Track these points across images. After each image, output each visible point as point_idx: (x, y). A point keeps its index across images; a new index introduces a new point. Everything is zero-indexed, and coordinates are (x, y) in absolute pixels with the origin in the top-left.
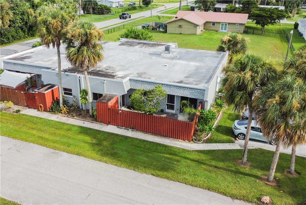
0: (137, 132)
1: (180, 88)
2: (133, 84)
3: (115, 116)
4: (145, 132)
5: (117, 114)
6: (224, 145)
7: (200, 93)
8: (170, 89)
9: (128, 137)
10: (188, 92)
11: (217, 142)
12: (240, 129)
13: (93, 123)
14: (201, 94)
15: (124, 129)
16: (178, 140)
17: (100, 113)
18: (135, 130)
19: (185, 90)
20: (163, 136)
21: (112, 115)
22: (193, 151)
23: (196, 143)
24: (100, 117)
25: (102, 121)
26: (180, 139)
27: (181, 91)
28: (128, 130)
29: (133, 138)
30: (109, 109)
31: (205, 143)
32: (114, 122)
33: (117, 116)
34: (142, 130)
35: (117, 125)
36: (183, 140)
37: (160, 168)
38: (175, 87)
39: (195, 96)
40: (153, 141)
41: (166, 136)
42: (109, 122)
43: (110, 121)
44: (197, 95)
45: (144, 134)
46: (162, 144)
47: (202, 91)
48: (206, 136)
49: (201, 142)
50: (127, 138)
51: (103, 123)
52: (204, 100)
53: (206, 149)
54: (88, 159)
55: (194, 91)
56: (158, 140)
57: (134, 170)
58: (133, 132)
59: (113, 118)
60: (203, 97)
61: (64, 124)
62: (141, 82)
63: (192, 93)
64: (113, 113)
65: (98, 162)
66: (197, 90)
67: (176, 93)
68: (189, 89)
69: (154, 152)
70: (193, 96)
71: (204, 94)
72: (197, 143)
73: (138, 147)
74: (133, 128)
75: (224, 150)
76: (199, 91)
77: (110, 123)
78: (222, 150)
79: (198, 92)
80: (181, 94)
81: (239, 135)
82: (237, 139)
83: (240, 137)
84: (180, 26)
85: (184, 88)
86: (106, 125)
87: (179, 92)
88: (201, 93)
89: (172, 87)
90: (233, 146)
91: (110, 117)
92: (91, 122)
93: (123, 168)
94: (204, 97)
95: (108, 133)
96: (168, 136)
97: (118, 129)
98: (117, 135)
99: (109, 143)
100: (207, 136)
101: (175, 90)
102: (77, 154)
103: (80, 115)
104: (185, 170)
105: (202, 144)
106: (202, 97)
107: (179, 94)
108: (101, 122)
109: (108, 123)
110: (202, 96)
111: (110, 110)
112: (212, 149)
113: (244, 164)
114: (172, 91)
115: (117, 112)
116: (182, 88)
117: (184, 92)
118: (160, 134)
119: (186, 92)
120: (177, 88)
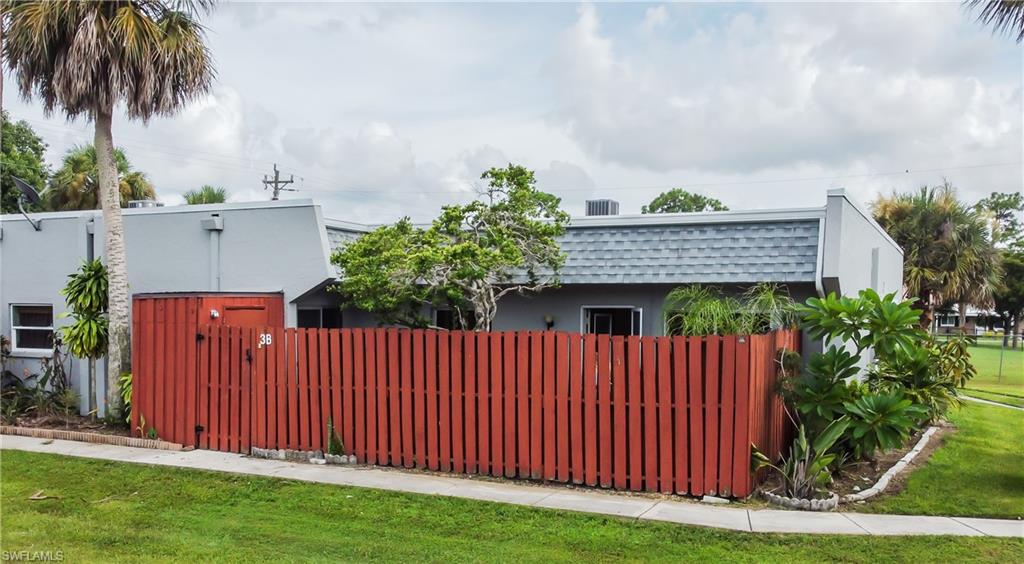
0: (362, 468)
3: (235, 379)
5: (245, 364)
8: (600, 255)
10: (708, 252)
13: (104, 442)
14: (794, 253)
16: (647, 497)
18: (353, 459)
19: (687, 246)
21: (215, 375)
22: (767, 535)
23: (787, 507)
24: (149, 400)
25: (159, 425)
27: (666, 253)
28: (306, 461)
30: (199, 338)
31: (862, 511)
32: (224, 429)
33: (246, 378)
34: (396, 459)
35: (244, 439)
36: (688, 496)
38: (625, 239)
39: (753, 270)
42: (199, 429)
43: (204, 424)
44: (767, 260)
47: (800, 233)
51: (164, 438)
52: (814, 283)
55: (743, 243)
59: (225, 397)
60: (808, 268)
63: (732, 254)
64: (225, 359)
66: (763, 233)
67: (637, 271)
68: (711, 233)
69: (449, 534)
70: (739, 270)
71: (814, 247)
72: (800, 508)
73: (336, 516)
74: (337, 451)
76: (779, 233)
77: (203, 436)
79: (769, 245)
80: (663, 272)
85: (684, 235)
86: (178, 447)
87: (648, 262)
88: (791, 247)
89: (607, 236)
91: (204, 392)
94: (815, 264)
101: (627, 255)
105: (835, 514)
106: (801, 270)
107: (650, 271)
108: (153, 437)
109: (195, 439)
110: (800, 264)
111: (205, 344)
114: (610, 264)
115: (245, 347)
116: (667, 235)
117: (679, 258)
118: (517, 470)
119: (694, 252)
120: (641, 238)
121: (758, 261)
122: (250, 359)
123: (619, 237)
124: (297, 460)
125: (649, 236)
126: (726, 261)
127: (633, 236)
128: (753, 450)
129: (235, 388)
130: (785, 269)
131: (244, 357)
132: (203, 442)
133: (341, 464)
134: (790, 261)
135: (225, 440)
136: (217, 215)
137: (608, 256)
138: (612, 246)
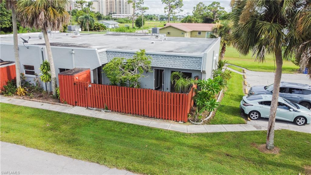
0: (112, 113)
1: (170, 58)
2: (110, 57)
3: (83, 93)
4: (123, 114)
5: (86, 90)
6: (232, 126)
7: (195, 62)
8: (158, 61)
9: (98, 118)
10: (180, 62)
11: (222, 122)
12: (253, 105)
13: (55, 104)
14: (197, 64)
15: (96, 110)
16: (169, 122)
17: (64, 90)
18: (110, 111)
19: (176, 60)
20: (148, 117)
21: (79, 92)
22: (190, 134)
23: (194, 124)
24: (64, 95)
25: (67, 101)
26: (171, 120)
27: (171, 62)
28: (100, 111)
29: (105, 120)
30: (75, 84)
31: (207, 124)
32: (82, 102)
33: (86, 93)
34: (119, 111)
35: (86, 105)
36: (176, 121)
37: (140, 159)
38: (163, 58)
39: (189, 67)
40: (132, 123)
41: (151, 117)
42: (76, 102)
43: (77, 101)
44: (192, 65)
45: (121, 115)
46: (146, 127)
47: (198, 60)
48: (206, 116)
49: (200, 123)
50: (96, 120)
51: (68, 104)
52: (200, 70)
53: (209, 132)
54: (29, 149)
55: (187, 61)
56: (141, 122)
57: (98, 163)
58: (107, 113)
59: (81, 96)
60: (200, 67)
61: (14, 106)
62: (120, 54)
63: (185, 63)
64: (81, 89)
65: (43, 152)
66: (191, 59)
67: (165, 65)
68: (181, 58)
69: (134, 136)
70: (186, 66)
71: (201, 63)
72: (196, 124)
73: (111, 131)
74: (107, 109)
75: (234, 132)
76: (194, 59)
77: (77, 104)
78: (232, 132)
79: (192, 62)
80: (171, 65)
81: (252, 114)
82: (249, 119)
83: (252, 116)
84: (169, 33)
85: (175, 58)
86: (72, 106)
87: (168, 63)
88: (197, 62)
89: (159, 57)
90: (245, 127)
91: (77, 95)
92: (52, 104)
93: (80, 160)
94: (201, 66)
95: (71, 115)
96: (154, 117)
97: (87, 110)
98: (84, 117)
99: (70, 127)
100: (208, 116)
101: (164, 61)
102: (14, 142)
103: (41, 96)
104: (180, 160)
105: (202, 125)
107: (168, 65)
108: (66, 103)
109: (75, 104)
110: (198, 66)
111: (76, 85)
112: (218, 132)
113: (270, 150)
114: (160, 63)
115: (85, 87)
116: (172, 57)
117: (174, 63)
118: (144, 114)
119: (177, 62)
120: (166, 58)
121: (190, 65)
122: (86, 89)
123: (162, 57)
124: (99, 111)
125: (168, 57)
126: (184, 64)
127: (165, 57)
128: (188, 114)
129: (83, 95)
130: (195, 67)
131: (85, 89)
132: (77, 105)
133: (108, 112)
134: (197, 65)
135: (82, 104)
136: (73, 50)
137: (160, 61)
138: (160, 59)
